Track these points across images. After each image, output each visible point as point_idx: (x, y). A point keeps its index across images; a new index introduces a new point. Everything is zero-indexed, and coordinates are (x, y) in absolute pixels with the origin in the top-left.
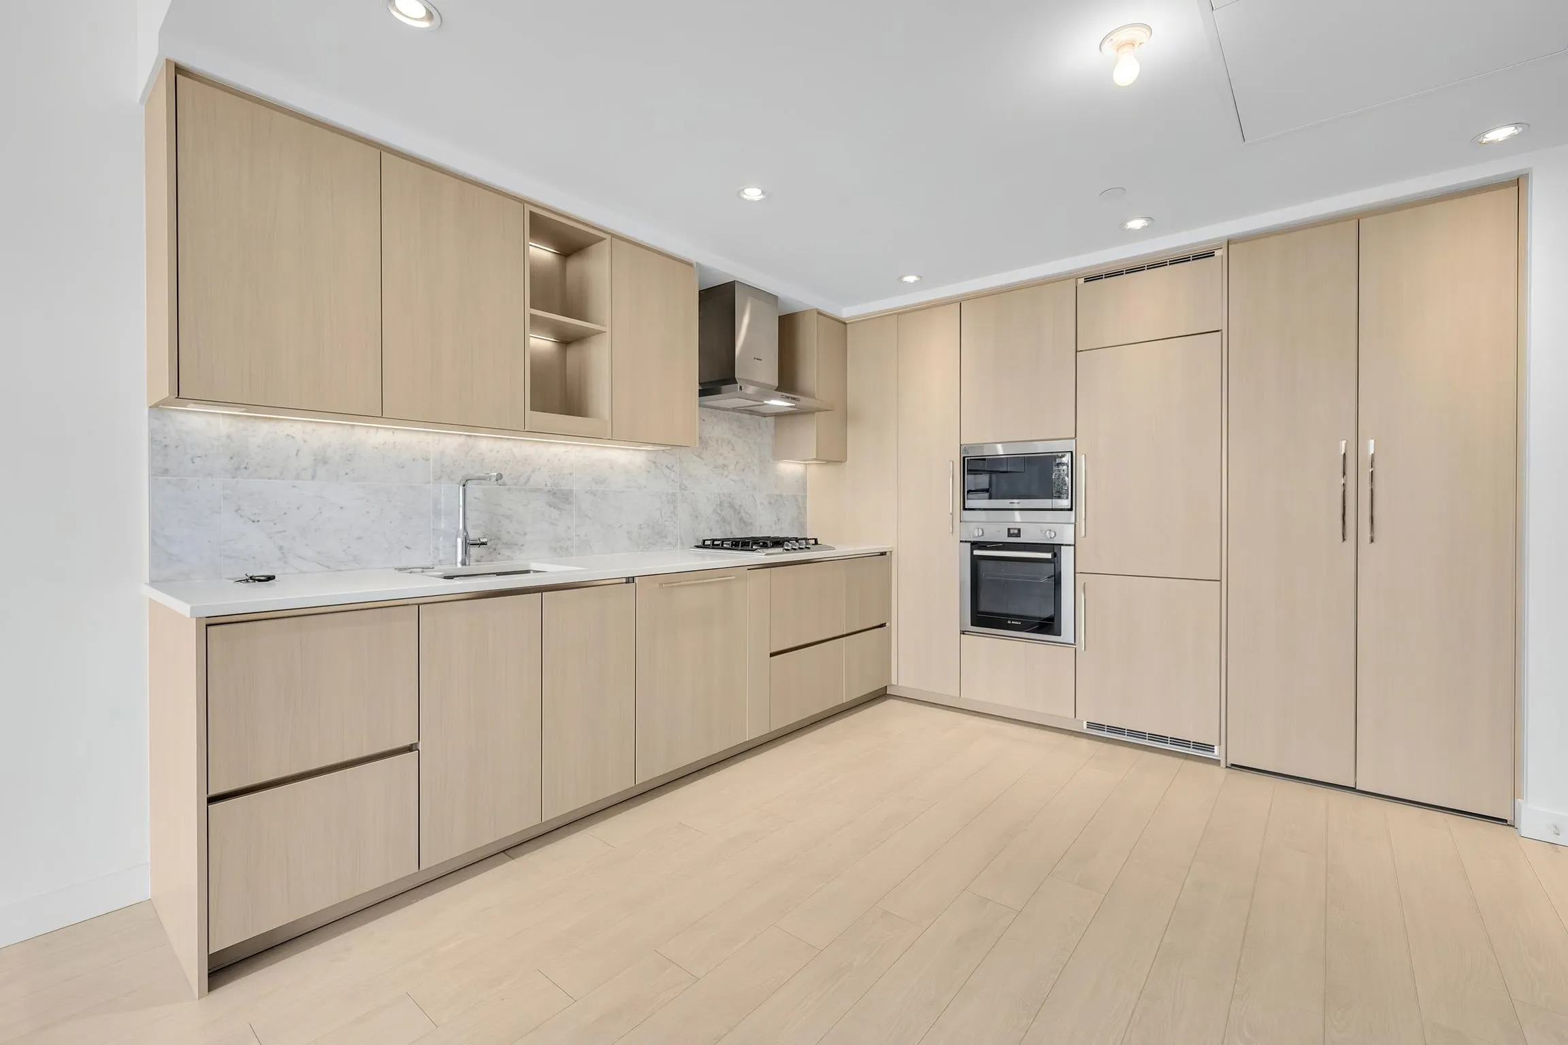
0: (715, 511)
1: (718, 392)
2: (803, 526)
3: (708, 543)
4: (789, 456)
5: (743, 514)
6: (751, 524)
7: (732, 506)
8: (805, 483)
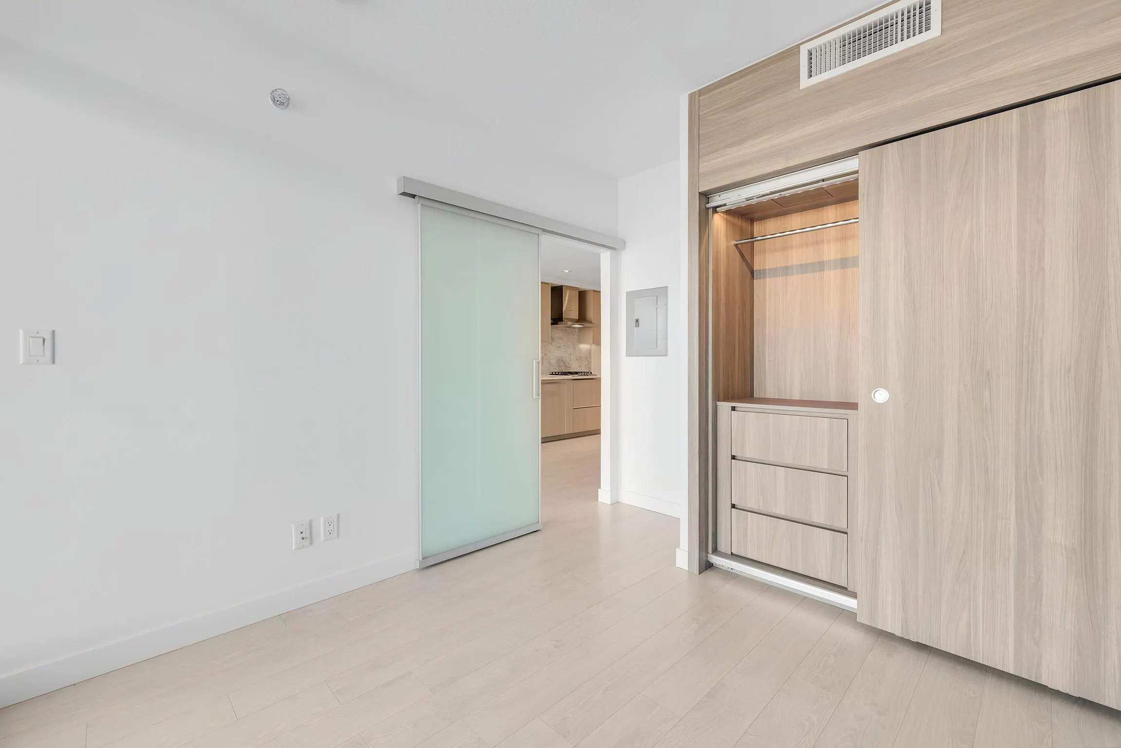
0: (556, 363)
1: (557, 324)
2: (590, 368)
3: (554, 373)
4: (584, 343)
5: (567, 364)
6: (569, 367)
7: (562, 361)
8: (591, 352)
